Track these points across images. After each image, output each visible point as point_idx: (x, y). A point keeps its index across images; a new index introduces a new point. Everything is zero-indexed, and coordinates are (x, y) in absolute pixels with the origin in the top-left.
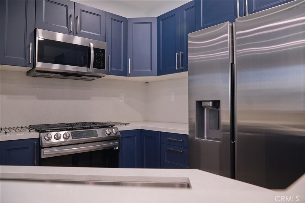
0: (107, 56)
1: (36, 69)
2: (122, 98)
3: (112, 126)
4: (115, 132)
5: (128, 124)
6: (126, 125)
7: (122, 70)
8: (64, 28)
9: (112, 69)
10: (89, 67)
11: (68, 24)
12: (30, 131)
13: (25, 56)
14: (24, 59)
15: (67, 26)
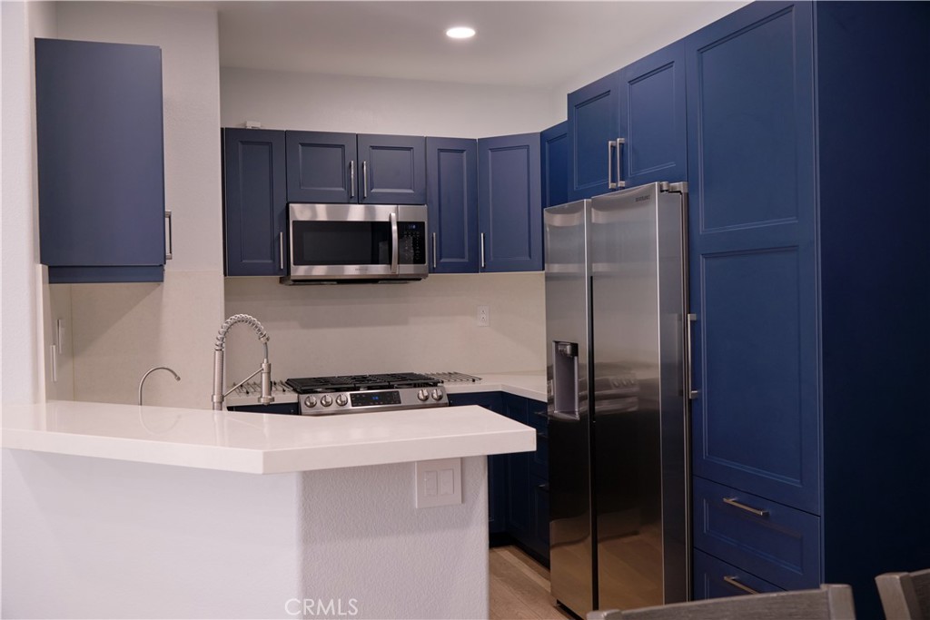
0: (429, 234)
1: (292, 278)
2: (484, 316)
3: (435, 385)
4: (435, 396)
5: (480, 379)
6: (474, 381)
7: (466, 260)
8: (339, 191)
9: (442, 260)
10: (390, 263)
11: (346, 183)
12: (284, 391)
13: (273, 258)
14: (270, 261)
15: (344, 186)
